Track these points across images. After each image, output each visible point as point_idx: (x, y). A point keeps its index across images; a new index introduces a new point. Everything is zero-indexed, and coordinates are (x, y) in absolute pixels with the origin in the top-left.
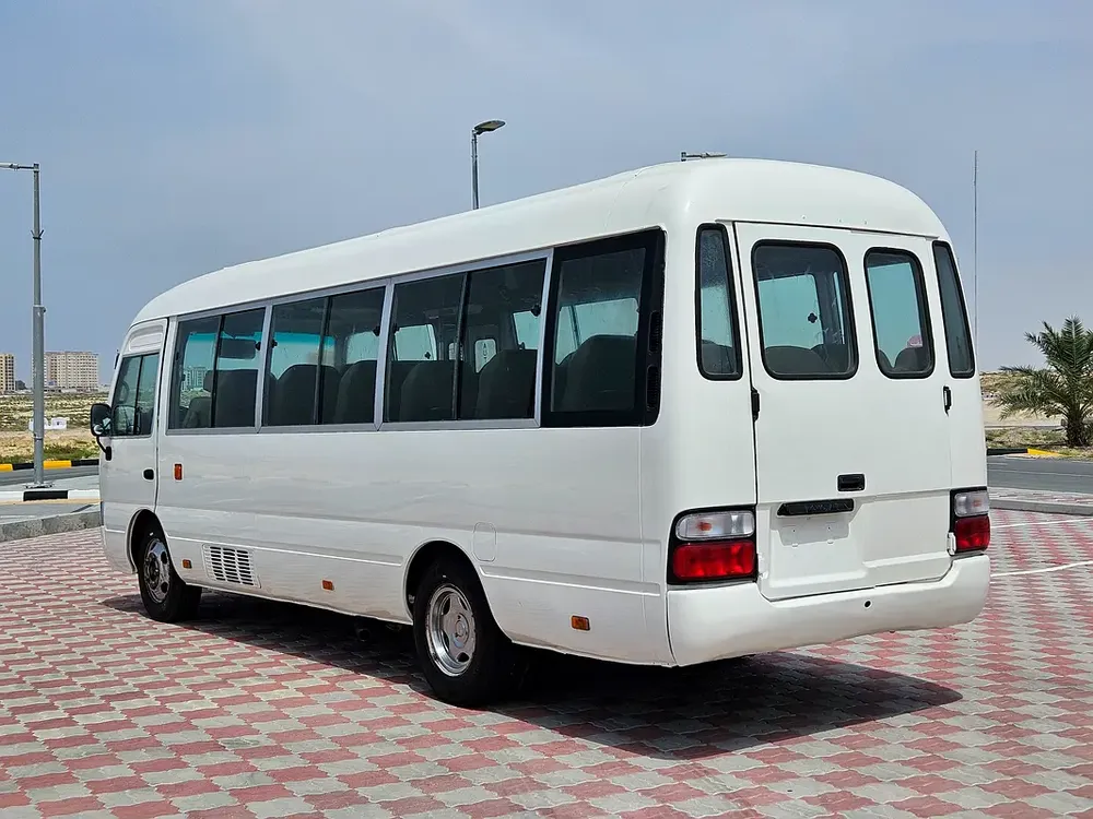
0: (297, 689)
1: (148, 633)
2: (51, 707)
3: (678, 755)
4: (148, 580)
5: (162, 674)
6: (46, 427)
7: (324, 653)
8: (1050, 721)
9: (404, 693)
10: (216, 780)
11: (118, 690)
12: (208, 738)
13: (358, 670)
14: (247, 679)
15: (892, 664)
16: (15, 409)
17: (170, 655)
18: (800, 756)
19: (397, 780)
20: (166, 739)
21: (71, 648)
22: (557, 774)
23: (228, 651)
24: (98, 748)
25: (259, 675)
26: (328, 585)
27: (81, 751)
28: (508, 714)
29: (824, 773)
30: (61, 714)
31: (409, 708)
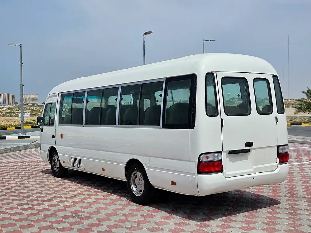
0: (95, 199)
1: (54, 181)
2: (27, 204)
3: (201, 220)
4: (53, 166)
5: (57, 194)
6: (24, 116)
7: (102, 188)
8: (305, 210)
9: (124, 200)
10: (73, 227)
11: (45, 199)
12: (71, 214)
13: (112, 193)
14: (81, 196)
15: (261, 192)
16: (15, 110)
17: (60, 188)
18: (235, 221)
19: (122, 227)
20: (59, 214)
21: (32, 186)
22: (167, 226)
23: (76, 187)
24: (41, 216)
25: (84, 194)
26: (103, 170)
27: (36, 217)
28: (153, 207)
29: (241, 226)
30: (30, 206)
31: (125, 205)
